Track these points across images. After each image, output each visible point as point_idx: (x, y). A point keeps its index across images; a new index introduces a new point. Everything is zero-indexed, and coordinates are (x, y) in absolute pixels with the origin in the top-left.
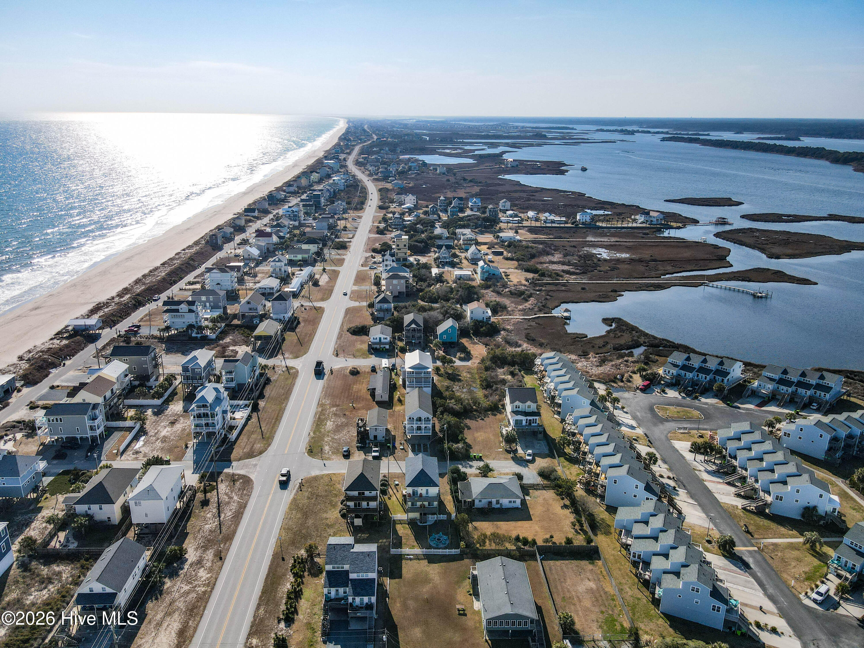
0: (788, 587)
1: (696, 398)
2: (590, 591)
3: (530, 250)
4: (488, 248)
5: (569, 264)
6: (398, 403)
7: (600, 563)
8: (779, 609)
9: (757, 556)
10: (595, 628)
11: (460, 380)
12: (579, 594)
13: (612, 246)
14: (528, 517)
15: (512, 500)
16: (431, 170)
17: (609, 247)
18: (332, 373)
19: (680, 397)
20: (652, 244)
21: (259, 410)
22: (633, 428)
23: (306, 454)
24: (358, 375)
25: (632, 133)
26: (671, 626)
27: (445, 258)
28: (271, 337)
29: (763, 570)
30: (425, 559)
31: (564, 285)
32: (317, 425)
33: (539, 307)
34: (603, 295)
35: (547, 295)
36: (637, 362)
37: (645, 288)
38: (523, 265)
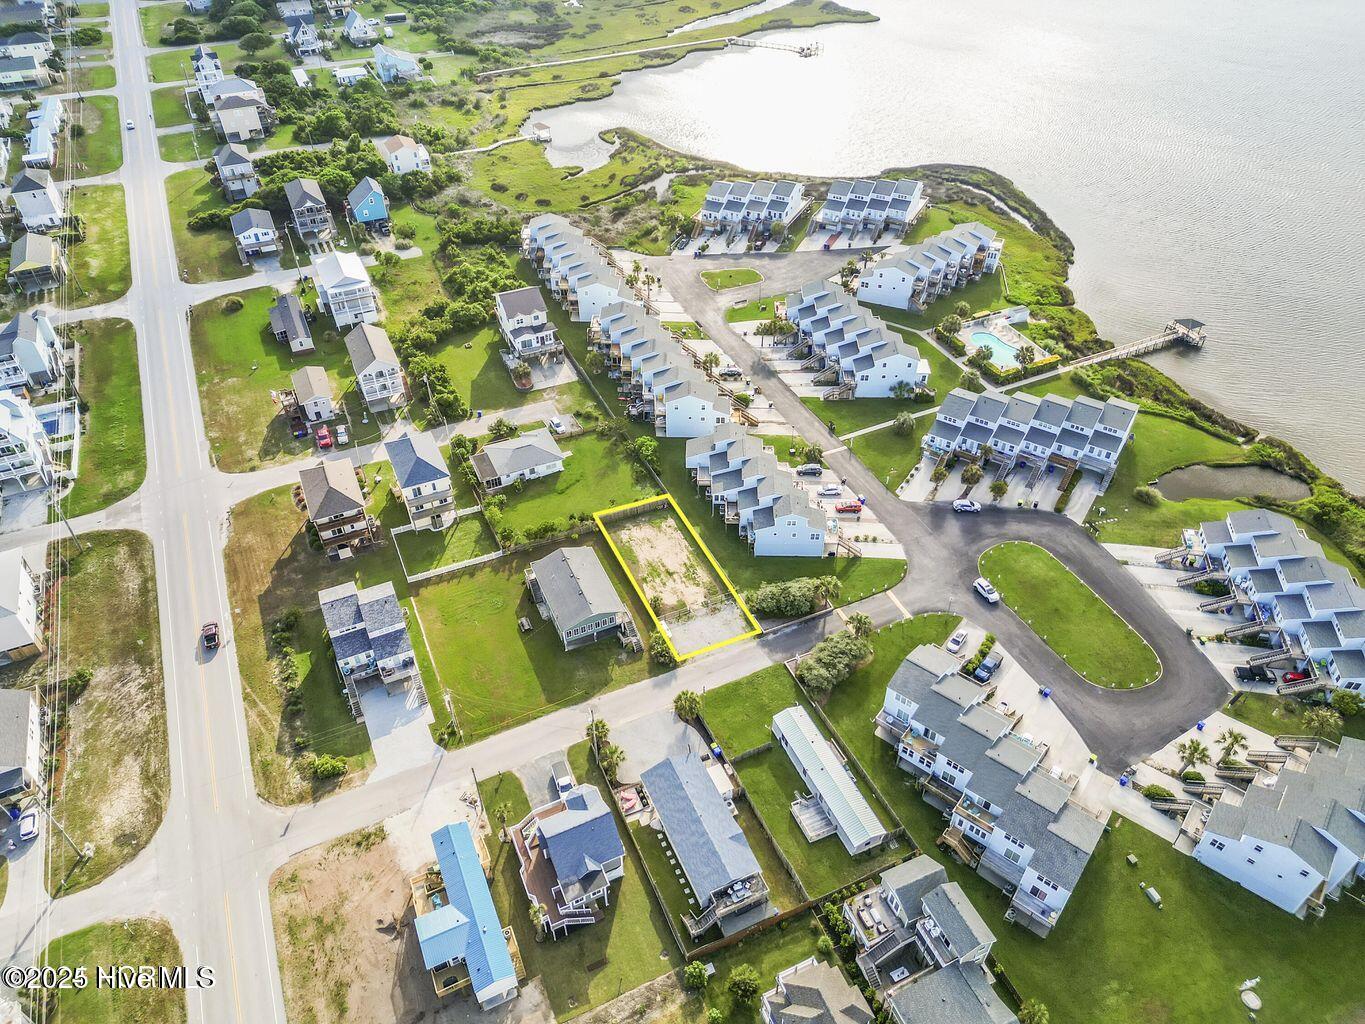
4: (376, 10)
5: (522, 28)
15: (552, 463)
23: (216, 470)
27: (308, 43)
34: (591, 85)
35: (502, 98)
36: (663, 203)
37: (648, 62)
38: (450, 40)
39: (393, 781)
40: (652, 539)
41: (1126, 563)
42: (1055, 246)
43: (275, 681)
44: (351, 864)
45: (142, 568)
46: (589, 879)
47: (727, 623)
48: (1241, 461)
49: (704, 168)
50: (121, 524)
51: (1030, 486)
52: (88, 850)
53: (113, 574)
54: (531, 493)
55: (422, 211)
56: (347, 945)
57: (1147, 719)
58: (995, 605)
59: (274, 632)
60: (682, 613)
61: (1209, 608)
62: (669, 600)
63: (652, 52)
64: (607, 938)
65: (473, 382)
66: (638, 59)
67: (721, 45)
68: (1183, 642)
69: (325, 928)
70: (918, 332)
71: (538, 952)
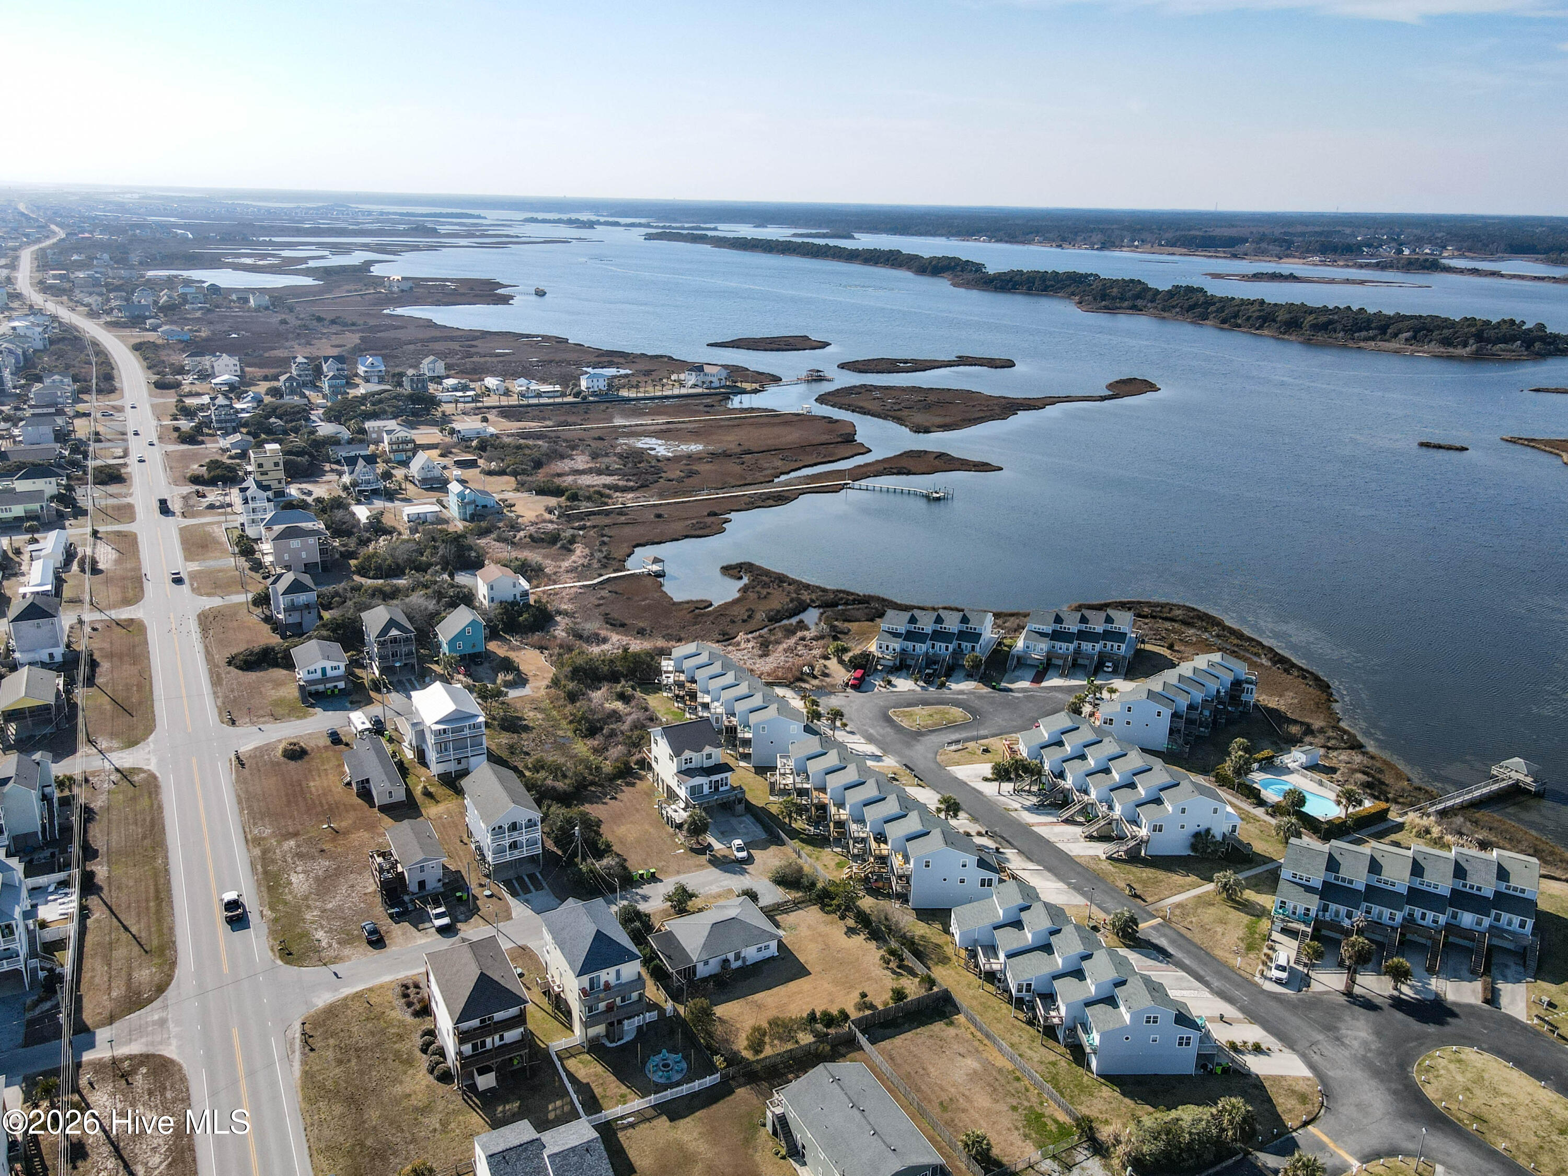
0: (1232, 969)
1: (943, 685)
2: (974, 1076)
3: (527, 452)
4: (442, 455)
5: (607, 471)
6: (428, 801)
7: (961, 1018)
8: (1242, 1009)
9: (1167, 931)
10: (1020, 1143)
11: (527, 729)
12: (961, 1089)
13: (662, 431)
14: (801, 971)
15: (762, 945)
16: (234, 302)
17: (661, 434)
18: (243, 765)
19: (919, 689)
20: (727, 423)
21: (100, 889)
22: (878, 758)
23: (279, 962)
24: (306, 758)
25: (591, 225)
26: (1124, 1094)
27: (368, 482)
28: (47, 708)
29: (1188, 952)
30: (659, 1115)
31: (621, 512)
32: (269, 888)
33: (599, 561)
34: (698, 523)
35: (602, 534)
37: (760, 503)
49: (858, 602)
51: (1433, 969)
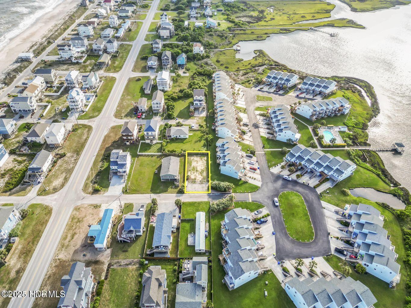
5: (252, 17)
15: (185, 135)
23: (114, 117)
24: (140, 81)
27: (193, 14)
31: (244, 30)
34: (260, 36)
35: (234, 36)
36: (258, 73)
37: (281, 32)
38: (229, 18)
39: (109, 196)
40: (198, 161)
41: (325, 208)
42: (373, 111)
43: (99, 167)
44: (91, 211)
45: (88, 134)
46: (131, 232)
47: (203, 187)
48: (386, 191)
49: (277, 65)
50: (89, 124)
51: (310, 178)
52: (47, 189)
53: (83, 134)
54: (177, 141)
55: (195, 64)
56: (81, 226)
57: (298, 251)
58: (277, 206)
59: (105, 156)
60: (194, 181)
61: (341, 229)
62: (193, 177)
63: (284, 29)
64: (131, 246)
65: (181, 111)
66: (279, 30)
67: (307, 29)
68: (326, 235)
69: (79, 221)
70: (308, 126)
71: (115, 244)
